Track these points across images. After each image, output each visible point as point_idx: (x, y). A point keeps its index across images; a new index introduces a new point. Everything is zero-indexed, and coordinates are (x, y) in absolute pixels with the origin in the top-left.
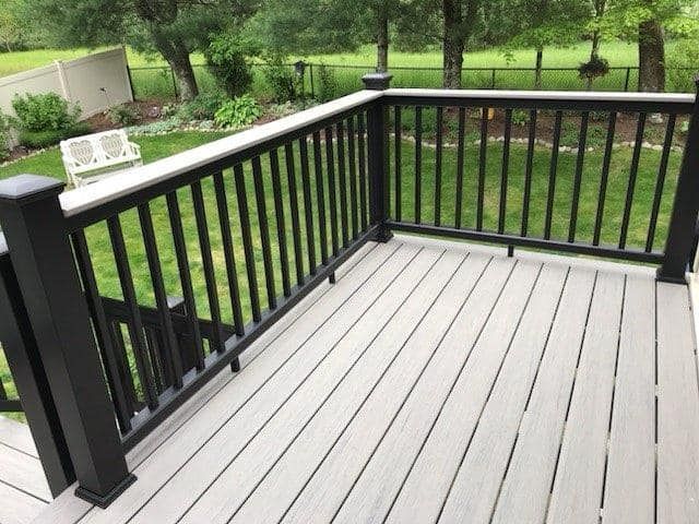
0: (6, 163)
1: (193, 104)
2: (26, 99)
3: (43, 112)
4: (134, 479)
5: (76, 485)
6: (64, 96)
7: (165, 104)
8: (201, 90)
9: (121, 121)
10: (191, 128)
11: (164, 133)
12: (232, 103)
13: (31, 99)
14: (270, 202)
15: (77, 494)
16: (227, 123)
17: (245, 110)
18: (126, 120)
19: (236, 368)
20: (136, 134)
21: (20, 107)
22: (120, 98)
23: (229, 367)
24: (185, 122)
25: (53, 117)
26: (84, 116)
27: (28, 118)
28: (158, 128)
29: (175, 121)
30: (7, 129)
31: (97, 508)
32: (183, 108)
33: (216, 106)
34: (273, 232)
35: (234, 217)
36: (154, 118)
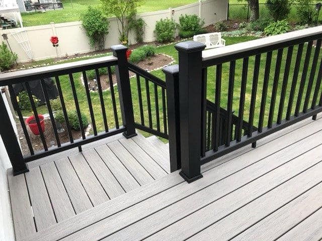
0: (172, 43)
1: (255, 23)
2: (185, 17)
3: (190, 23)
4: (202, 177)
5: (180, 170)
6: (199, 17)
7: (241, 22)
8: (260, 16)
9: (220, 29)
10: (251, 35)
11: (238, 36)
12: (275, 23)
13: (187, 17)
14: (282, 75)
15: (180, 174)
16: (269, 34)
17: (281, 27)
18: (222, 28)
19: (254, 146)
20: (225, 35)
21: (182, 20)
22: (221, 18)
23: (251, 145)
24: (249, 32)
25: (193, 25)
26: (205, 26)
27: (184, 25)
28: (235, 33)
29: (244, 31)
30: (175, 29)
31: (186, 182)
32: (249, 25)
33: (266, 25)
34: (279, 90)
35: (261, 79)
36: (235, 29)
